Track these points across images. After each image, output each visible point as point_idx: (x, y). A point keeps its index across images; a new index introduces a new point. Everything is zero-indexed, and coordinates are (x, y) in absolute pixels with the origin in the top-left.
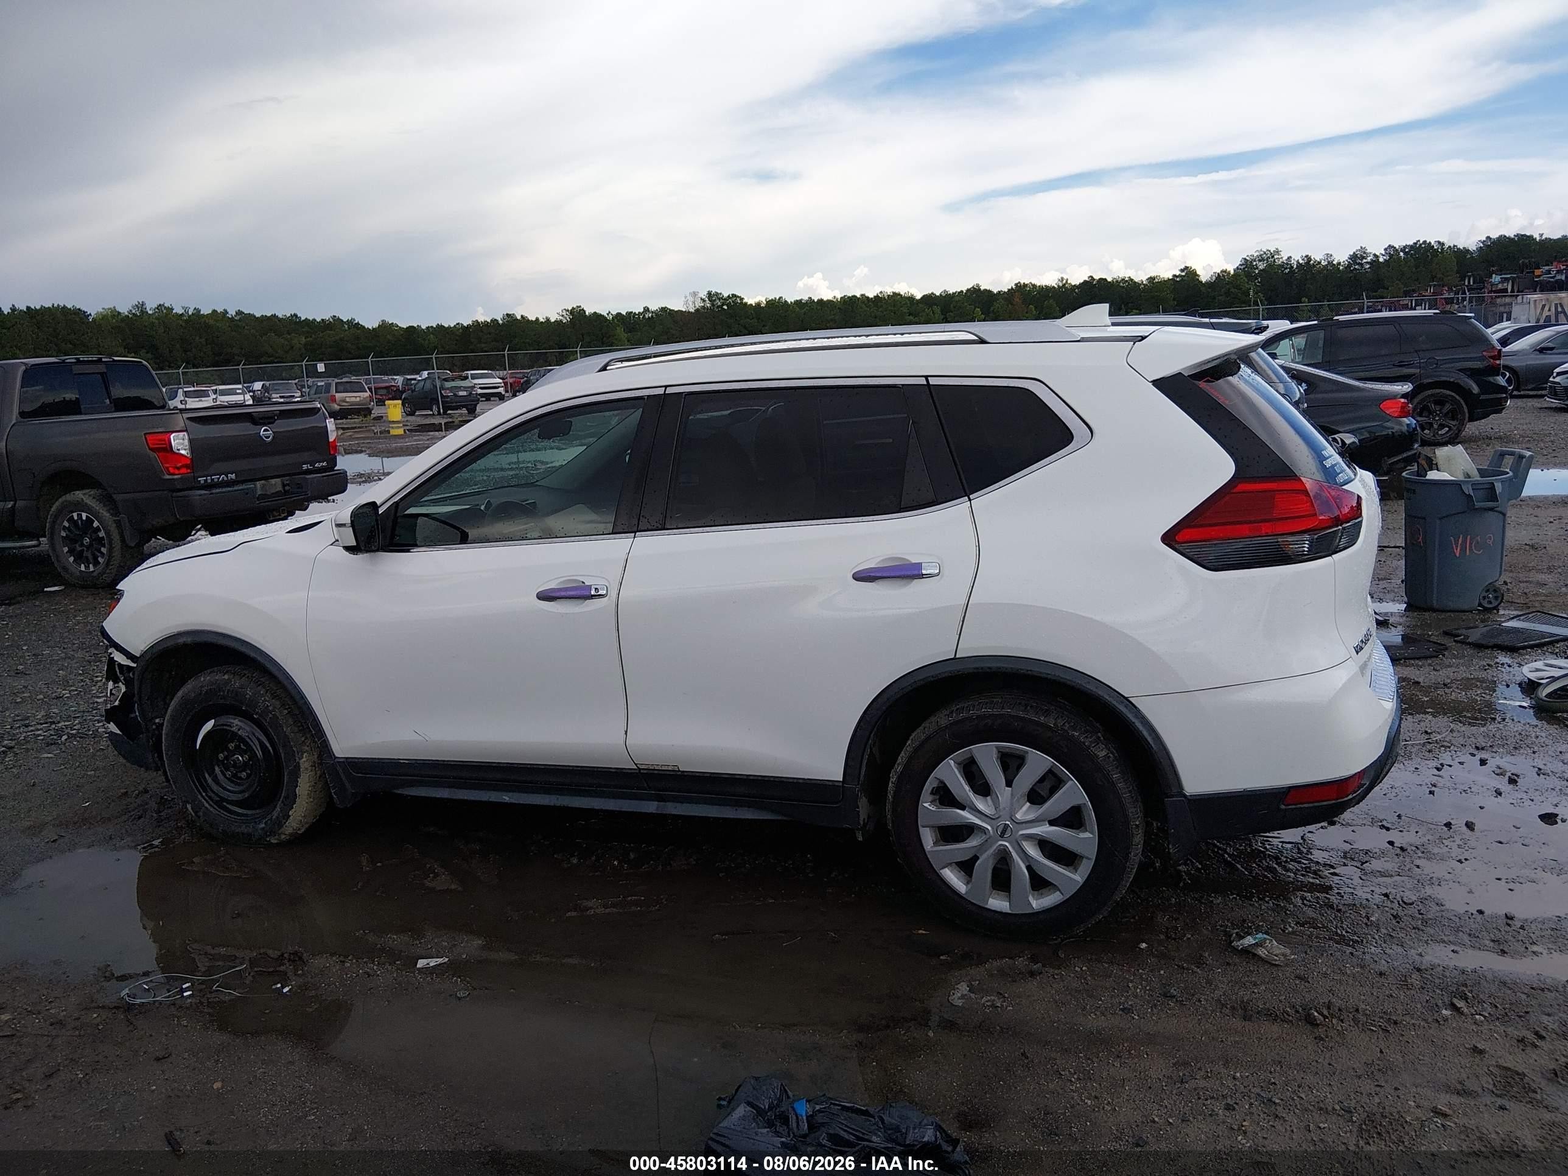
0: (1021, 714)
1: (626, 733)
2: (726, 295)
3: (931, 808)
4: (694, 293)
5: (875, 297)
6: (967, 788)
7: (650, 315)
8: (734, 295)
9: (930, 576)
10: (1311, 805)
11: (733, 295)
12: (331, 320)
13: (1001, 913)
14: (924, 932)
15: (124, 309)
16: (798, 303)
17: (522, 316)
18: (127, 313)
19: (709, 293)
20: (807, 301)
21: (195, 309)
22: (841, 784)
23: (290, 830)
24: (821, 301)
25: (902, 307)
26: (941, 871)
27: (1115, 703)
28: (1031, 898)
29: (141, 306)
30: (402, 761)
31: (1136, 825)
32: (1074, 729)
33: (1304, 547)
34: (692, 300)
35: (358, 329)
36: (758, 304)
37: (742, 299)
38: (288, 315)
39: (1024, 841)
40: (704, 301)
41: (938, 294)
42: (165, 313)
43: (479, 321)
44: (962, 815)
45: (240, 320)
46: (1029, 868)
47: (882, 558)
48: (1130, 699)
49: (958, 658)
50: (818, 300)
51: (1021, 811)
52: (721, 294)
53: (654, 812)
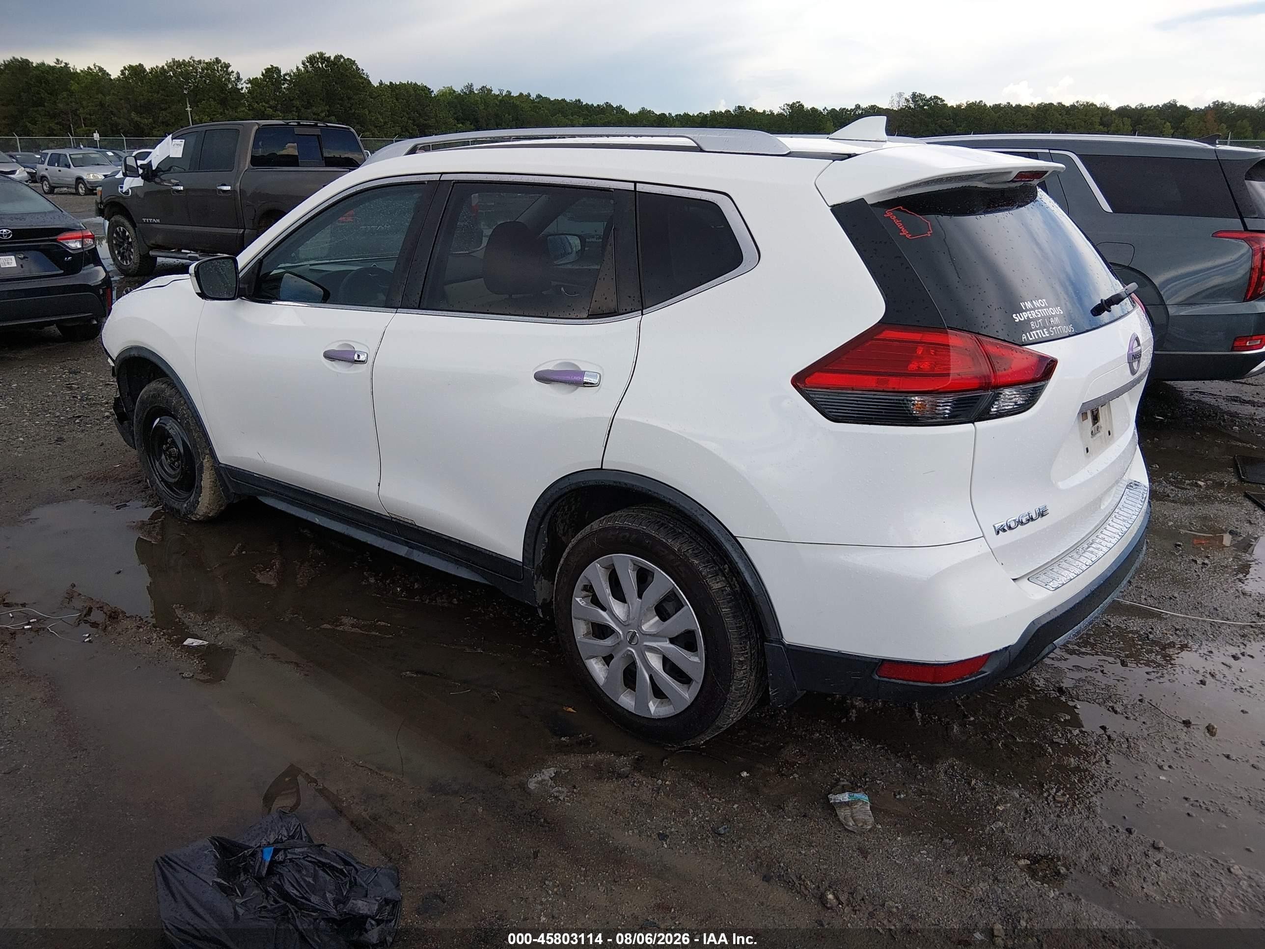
0: (653, 533)
1: (379, 485)
2: (928, 97)
3: (580, 603)
4: (900, 93)
5: (1071, 106)
6: (608, 591)
7: (860, 112)
8: (936, 97)
9: (591, 385)
10: (905, 682)
11: (934, 96)
12: (605, 106)
13: (627, 711)
14: (572, 710)
15: (458, 88)
16: (997, 108)
17: (750, 109)
18: (459, 92)
19: (914, 95)
20: (1005, 106)
21: (508, 91)
22: (521, 565)
23: (201, 513)
24: (1018, 106)
25: (1093, 116)
26: (586, 661)
27: (723, 540)
28: (651, 704)
29: (470, 87)
30: (255, 475)
31: (739, 661)
32: (696, 556)
33: (946, 409)
34: (898, 99)
35: (623, 114)
36: (959, 106)
37: (943, 101)
38: (574, 100)
39: (647, 651)
40: (908, 101)
41: (1133, 107)
42: (486, 92)
43: (716, 111)
44: (601, 615)
45: (539, 102)
46: (651, 677)
47: (559, 362)
48: (738, 539)
49: (604, 469)
50: (1016, 105)
51: (648, 623)
52: (924, 95)
53: (404, 555)
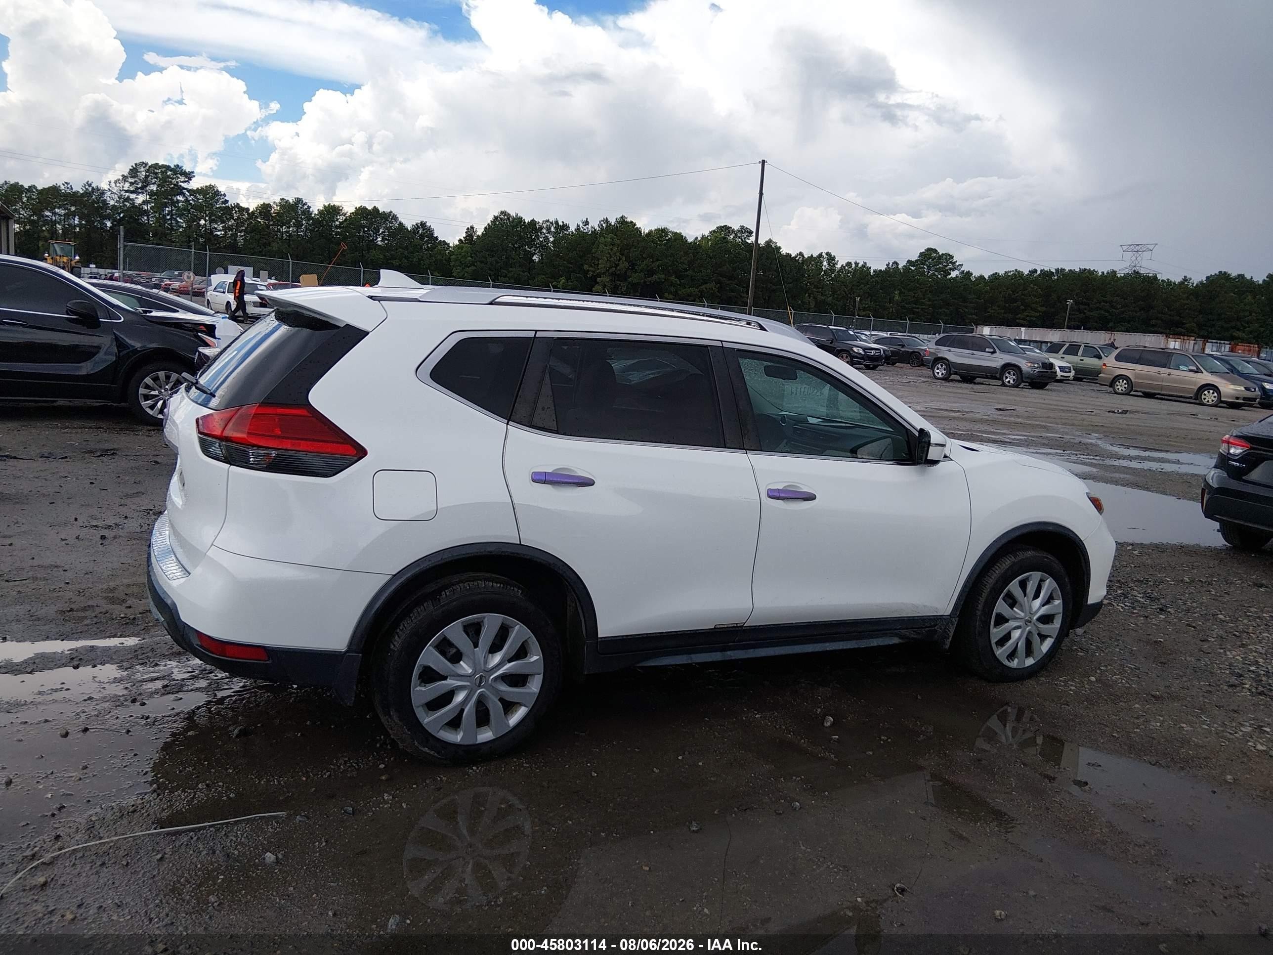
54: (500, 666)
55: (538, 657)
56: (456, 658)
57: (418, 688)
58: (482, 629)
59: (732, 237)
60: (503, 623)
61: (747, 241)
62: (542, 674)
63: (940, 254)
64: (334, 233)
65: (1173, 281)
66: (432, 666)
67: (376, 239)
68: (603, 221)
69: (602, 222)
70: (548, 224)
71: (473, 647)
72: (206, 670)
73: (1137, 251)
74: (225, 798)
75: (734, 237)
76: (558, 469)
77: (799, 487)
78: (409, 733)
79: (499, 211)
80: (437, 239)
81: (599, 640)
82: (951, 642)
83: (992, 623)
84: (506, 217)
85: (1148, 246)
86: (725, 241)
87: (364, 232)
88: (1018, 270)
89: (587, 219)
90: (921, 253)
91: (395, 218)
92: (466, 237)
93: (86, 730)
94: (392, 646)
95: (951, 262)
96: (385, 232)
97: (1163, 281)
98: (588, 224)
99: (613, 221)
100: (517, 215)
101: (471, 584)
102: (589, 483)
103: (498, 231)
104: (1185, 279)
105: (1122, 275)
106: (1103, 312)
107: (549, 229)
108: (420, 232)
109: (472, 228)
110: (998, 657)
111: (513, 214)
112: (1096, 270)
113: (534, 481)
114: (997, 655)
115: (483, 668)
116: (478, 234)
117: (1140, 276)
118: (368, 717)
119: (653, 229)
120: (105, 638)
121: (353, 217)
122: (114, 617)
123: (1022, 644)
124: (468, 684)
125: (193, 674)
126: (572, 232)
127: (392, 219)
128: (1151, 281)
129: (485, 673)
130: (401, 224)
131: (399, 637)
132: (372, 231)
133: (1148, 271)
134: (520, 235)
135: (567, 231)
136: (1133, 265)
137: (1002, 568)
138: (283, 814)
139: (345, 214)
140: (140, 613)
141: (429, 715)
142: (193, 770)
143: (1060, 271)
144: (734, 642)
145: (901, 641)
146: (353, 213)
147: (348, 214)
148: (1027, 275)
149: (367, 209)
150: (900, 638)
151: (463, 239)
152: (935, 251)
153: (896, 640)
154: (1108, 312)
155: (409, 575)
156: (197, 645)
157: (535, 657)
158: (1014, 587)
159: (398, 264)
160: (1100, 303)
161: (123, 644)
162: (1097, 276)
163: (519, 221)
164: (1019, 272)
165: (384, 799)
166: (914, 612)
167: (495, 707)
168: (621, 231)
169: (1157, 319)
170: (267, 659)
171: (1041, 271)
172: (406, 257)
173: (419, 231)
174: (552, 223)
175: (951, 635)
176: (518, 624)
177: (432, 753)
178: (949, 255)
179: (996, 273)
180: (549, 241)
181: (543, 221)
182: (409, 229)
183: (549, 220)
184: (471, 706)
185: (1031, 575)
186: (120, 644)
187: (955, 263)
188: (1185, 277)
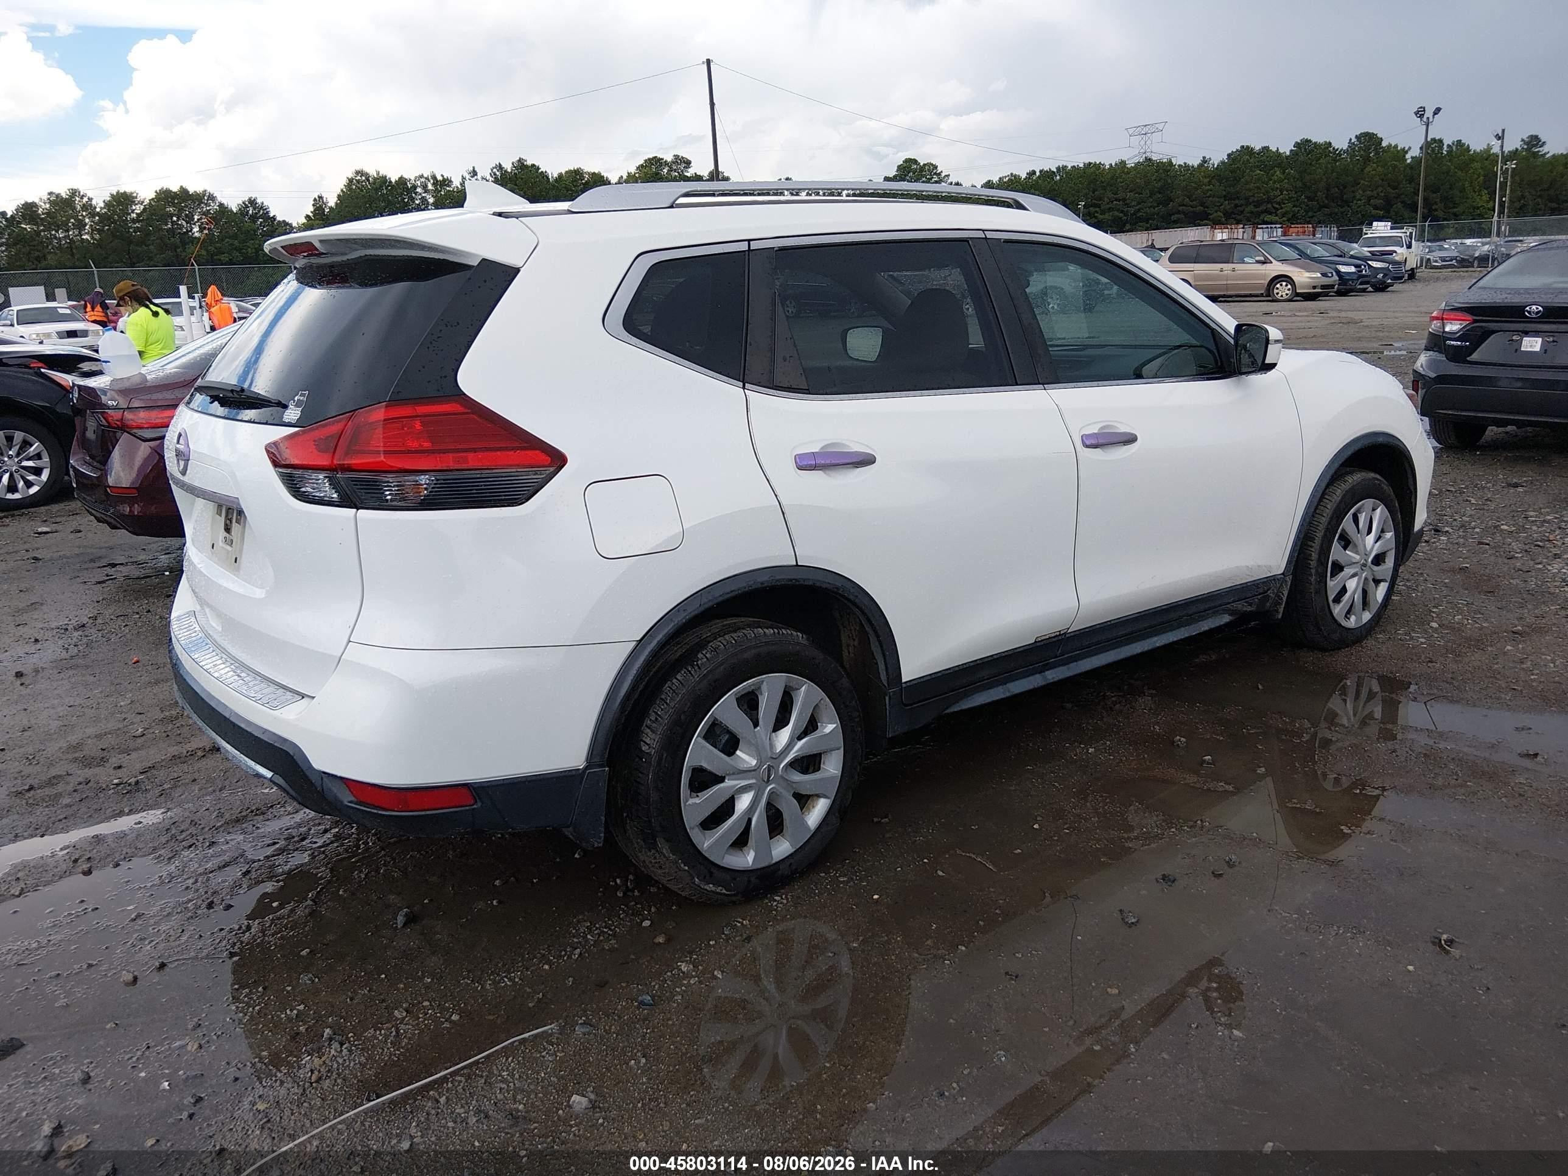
54: (790, 748)
55: (834, 726)
56: (730, 746)
57: (691, 801)
58: (760, 698)
59: (665, 171)
60: (786, 686)
61: (686, 174)
62: (842, 748)
63: (922, 164)
64: (131, 230)
65: (1191, 164)
66: (705, 765)
67: (191, 231)
68: (496, 168)
69: (495, 170)
70: (423, 180)
71: (753, 727)
72: (293, 837)
73: (1146, 134)
74: (447, 1025)
75: (668, 171)
76: (825, 446)
77: (1112, 426)
78: (687, 868)
79: (354, 171)
80: (275, 220)
81: (904, 685)
82: (1284, 608)
83: (1329, 574)
84: (364, 178)
85: (1157, 125)
86: (659, 176)
87: (173, 222)
88: (1014, 173)
89: (474, 168)
90: (899, 167)
91: (212, 198)
92: (314, 210)
93: (163, 966)
94: (645, 748)
95: (935, 174)
96: (201, 219)
97: (1180, 166)
98: (476, 175)
99: (508, 167)
100: (378, 173)
101: (734, 635)
102: (866, 461)
103: (357, 198)
104: (1204, 161)
105: (1133, 165)
106: (1116, 213)
107: (425, 187)
108: (250, 212)
109: (321, 197)
110: (1336, 618)
111: (372, 173)
112: (1102, 163)
113: (800, 468)
114: (1335, 615)
115: (769, 755)
116: (329, 205)
117: (1153, 164)
118: (577, 856)
119: (563, 172)
120: (107, 819)
121: (153, 204)
122: (104, 786)
123: (1358, 597)
124: (754, 781)
125: (277, 846)
126: (457, 187)
127: (208, 200)
128: (1165, 169)
129: (773, 760)
130: (221, 205)
131: (653, 731)
132: (183, 219)
133: (1161, 156)
134: (389, 201)
135: (449, 186)
136: (1142, 151)
137: (1333, 500)
138: (552, 1029)
139: (143, 202)
140: (141, 773)
141: (707, 836)
142: (369, 991)
143: (1061, 169)
144: (1056, 657)
145: (1231, 618)
146: (153, 199)
147: (147, 202)
148: (1024, 179)
149: (171, 191)
150: (1230, 615)
151: (311, 215)
152: (915, 161)
153: (1226, 619)
154: (1122, 212)
155: (661, 636)
156: (351, 802)
157: (829, 727)
158: (1347, 523)
159: (227, 259)
160: (1112, 202)
161: (140, 823)
162: (1104, 169)
163: (383, 181)
164: (1015, 176)
165: (683, 973)
166: (1248, 577)
167: (788, 806)
168: (522, 179)
169: (1179, 212)
170: (472, 802)
171: (1041, 171)
172: (236, 249)
173: (248, 211)
174: (427, 179)
175: (1284, 599)
176: (806, 683)
177: (719, 889)
178: (932, 164)
179: (990, 181)
180: (428, 203)
181: (416, 178)
182: (235, 210)
183: (422, 175)
184: (760, 813)
185: (1363, 504)
186: (136, 824)
187: (939, 174)
188: (1204, 158)
